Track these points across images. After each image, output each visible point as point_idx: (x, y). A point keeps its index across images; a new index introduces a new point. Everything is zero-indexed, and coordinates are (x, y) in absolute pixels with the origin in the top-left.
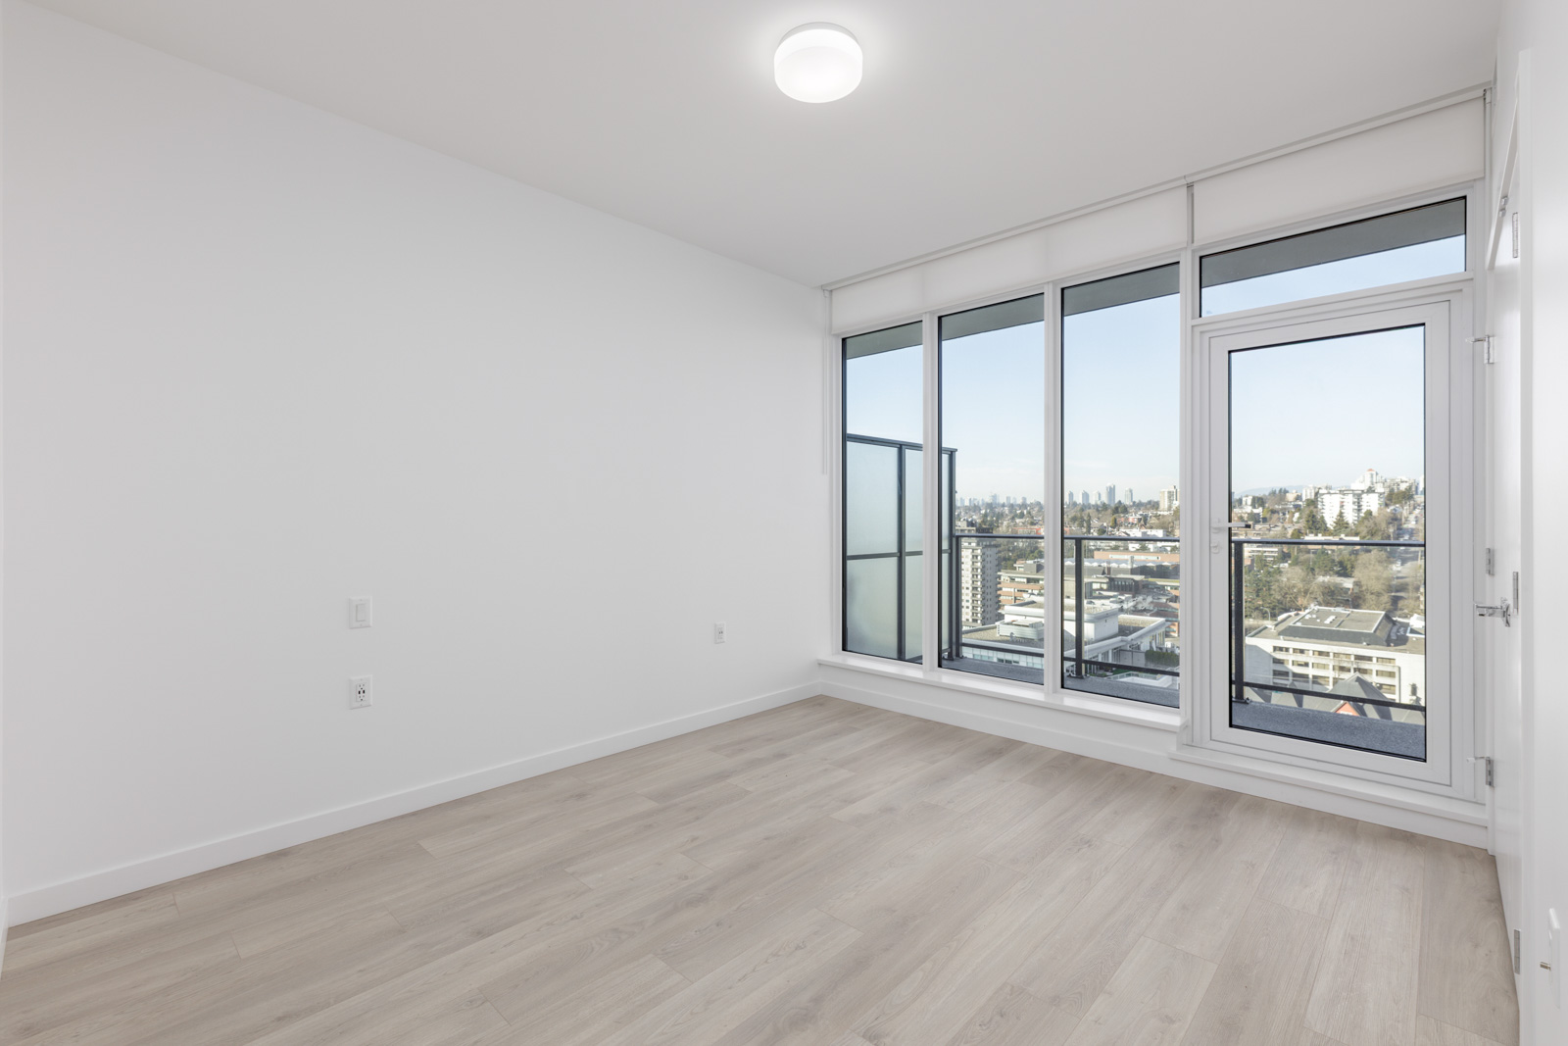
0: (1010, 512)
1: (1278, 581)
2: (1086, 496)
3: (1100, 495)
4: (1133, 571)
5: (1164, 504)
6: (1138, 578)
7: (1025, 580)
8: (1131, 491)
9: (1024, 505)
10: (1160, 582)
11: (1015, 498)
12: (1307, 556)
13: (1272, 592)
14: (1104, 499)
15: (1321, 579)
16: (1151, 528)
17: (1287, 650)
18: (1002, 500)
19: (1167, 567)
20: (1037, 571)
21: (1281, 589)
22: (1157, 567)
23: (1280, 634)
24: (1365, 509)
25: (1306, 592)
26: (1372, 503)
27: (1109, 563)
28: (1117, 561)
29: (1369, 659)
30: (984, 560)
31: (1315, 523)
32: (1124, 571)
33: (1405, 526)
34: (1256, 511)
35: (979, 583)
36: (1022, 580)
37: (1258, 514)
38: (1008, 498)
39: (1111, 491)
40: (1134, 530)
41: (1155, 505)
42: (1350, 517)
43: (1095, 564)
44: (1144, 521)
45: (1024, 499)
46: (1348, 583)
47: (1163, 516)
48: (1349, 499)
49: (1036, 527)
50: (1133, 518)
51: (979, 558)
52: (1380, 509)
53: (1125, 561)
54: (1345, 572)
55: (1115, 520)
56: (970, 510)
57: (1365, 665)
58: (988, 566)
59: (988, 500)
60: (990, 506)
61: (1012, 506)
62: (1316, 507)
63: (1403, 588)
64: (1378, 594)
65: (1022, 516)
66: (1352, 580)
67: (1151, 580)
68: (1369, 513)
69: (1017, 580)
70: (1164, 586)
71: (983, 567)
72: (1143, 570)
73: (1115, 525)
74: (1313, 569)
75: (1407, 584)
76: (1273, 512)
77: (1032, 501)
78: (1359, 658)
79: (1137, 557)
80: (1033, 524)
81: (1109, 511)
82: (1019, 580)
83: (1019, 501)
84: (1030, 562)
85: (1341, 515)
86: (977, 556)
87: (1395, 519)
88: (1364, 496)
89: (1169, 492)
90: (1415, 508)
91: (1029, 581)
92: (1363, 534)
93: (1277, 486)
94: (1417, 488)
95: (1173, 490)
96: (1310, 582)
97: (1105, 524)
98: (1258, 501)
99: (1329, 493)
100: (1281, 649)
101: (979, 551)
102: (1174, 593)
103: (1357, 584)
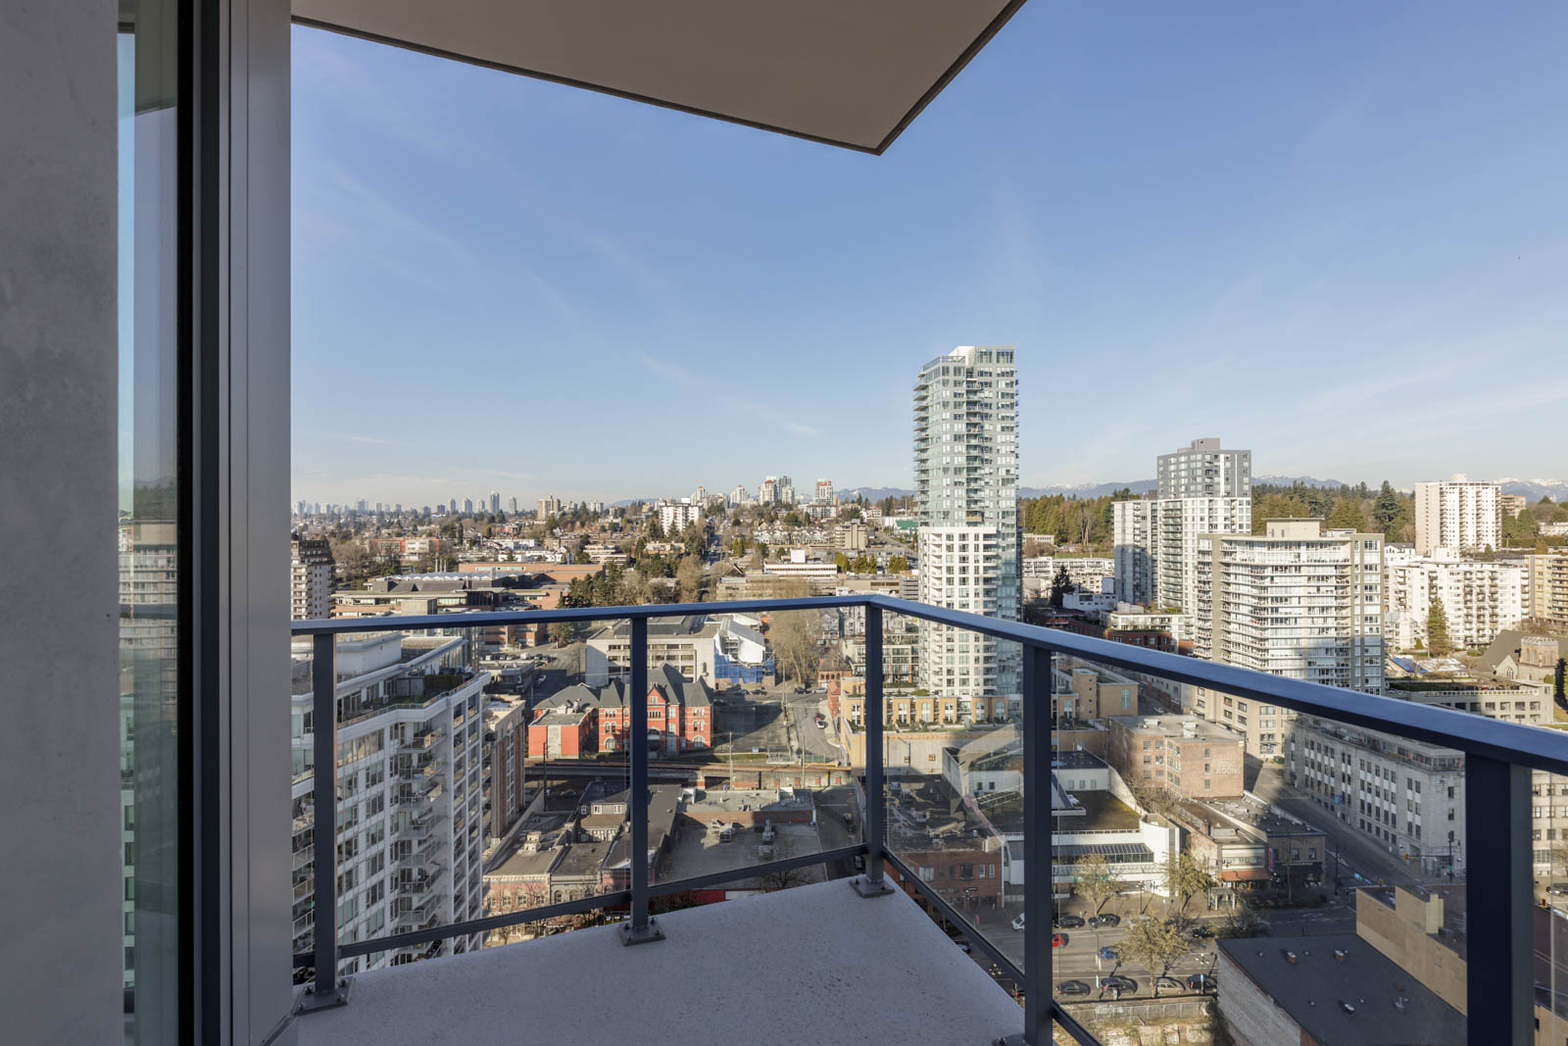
0: (379, 521)
1: (620, 585)
2: (469, 504)
3: (483, 503)
4: (495, 584)
5: (542, 514)
6: (498, 590)
7: (373, 601)
8: (515, 500)
9: (397, 514)
10: (519, 593)
11: (387, 505)
12: (647, 560)
13: (616, 595)
14: (489, 508)
15: (654, 580)
16: (524, 538)
17: (619, 647)
18: (372, 507)
19: (530, 577)
20: (389, 590)
21: (622, 591)
22: (519, 577)
23: (615, 633)
24: (690, 519)
25: (641, 593)
26: (695, 514)
27: (470, 575)
28: (481, 574)
29: (676, 646)
30: (310, 581)
31: (656, 533)
32: (485, 584)
33: (716, 533)
34: (616, 521)
35: (303, 610)
36: (369, 601)
37: (618, 524)
38: (379, 505)
39: (495, 500)
40: (507, 540)
41: (534, 515)
42: (680, 527)
43: (456, 578)
44: (518, 532)
45: (399, 506)
46: (671, 583)
47: (539, 525)
48: (680, 510)
49: (402, 538)
50: (507, 528)
51: (304, 578)
52: (699, 519)
53: (487, 574)
54: (671, 575)
55: (490, 530)
56: (325, 519)
57: (673, 652)
58: (316, 588)
59: (353, 506)
60: (353, 514)
61: (382, 514)
62: (658, 518)
63: (706, 585)
64: (691, 591)
65: (389, 525)
66: (675, 579)
67: (511, 591)
68: (692, 522)
69: (362, 601)
70: (523, 596)
71: (310, 589)
72: (507, 582)
73: (490, 535)
74: (646, 572)
75: (710, 580)
76: (629, 521)
77: (409, 509)
78: (670, 647)
79: (503, 569)
80: (399, 535)
81: (486, 520)
82: (365, 601)
83: (393, 509)
84: (382, 579)
85: (674, 524)
86: (300, 577)
87: (710, 529)
88: (690, 508)
89: (547, 502)
90: (725, 519)
91: (378, 601)
92: (687, 541)
93: (637, 497)
94: (729, 503)
95: (550, 500)
96: (643, 585)
97: (479, 535)
98: (621, 512)
99: (666, 506)
100: (614, 647)
101: (303, 570)
102: (533, 603)
103: (678, 583)
